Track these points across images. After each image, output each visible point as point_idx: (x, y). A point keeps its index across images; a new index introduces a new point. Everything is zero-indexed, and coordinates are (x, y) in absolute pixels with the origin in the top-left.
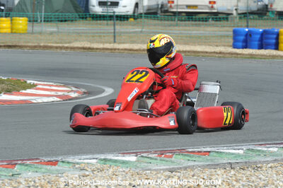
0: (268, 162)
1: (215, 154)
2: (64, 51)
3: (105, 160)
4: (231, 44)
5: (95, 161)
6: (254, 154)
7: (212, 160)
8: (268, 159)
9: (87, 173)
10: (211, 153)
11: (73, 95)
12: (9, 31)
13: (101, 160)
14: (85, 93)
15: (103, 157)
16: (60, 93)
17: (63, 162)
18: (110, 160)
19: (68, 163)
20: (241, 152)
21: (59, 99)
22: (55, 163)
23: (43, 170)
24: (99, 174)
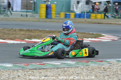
2: (115, 25)
3: (119, 61)
5: (115, 61)
9: (111, 65)
11: (116, 39)
12: (100, 18)
13: (117, 61)
14: (120, 39)
15: (118, 59)
16: (112, 39)
17: (105, 61)
21: (110, 40)
22: (102, 61)
23: (98, 64)
24: (116, 65)
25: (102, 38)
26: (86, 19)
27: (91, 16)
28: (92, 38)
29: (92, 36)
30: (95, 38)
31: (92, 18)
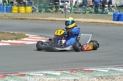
0: (118, 76)
1: (95, 72)
3: (46, 74)
4: (113, 19)
5: (42, 74)
6: (112, 72)
7: (93, 75)
8: (118, 74)
10: (94, 71)
11: (43, 41)
12: (24, 12)
13: (45, 74)
15: (46, 72)
16: (38, 40)
17: (27, 75)
18: (48, 74)
19: (30, 75)
20: (107, 71)
22: (24, 75)
23: (18, 79)
25: (25, 39)
26: (5, 13)
27: (13, 9)
28: (12, 39)
29: (12, 37)
30: (16, 39)
31: (13, 11)
